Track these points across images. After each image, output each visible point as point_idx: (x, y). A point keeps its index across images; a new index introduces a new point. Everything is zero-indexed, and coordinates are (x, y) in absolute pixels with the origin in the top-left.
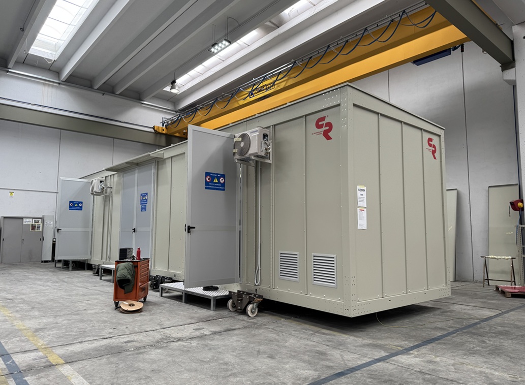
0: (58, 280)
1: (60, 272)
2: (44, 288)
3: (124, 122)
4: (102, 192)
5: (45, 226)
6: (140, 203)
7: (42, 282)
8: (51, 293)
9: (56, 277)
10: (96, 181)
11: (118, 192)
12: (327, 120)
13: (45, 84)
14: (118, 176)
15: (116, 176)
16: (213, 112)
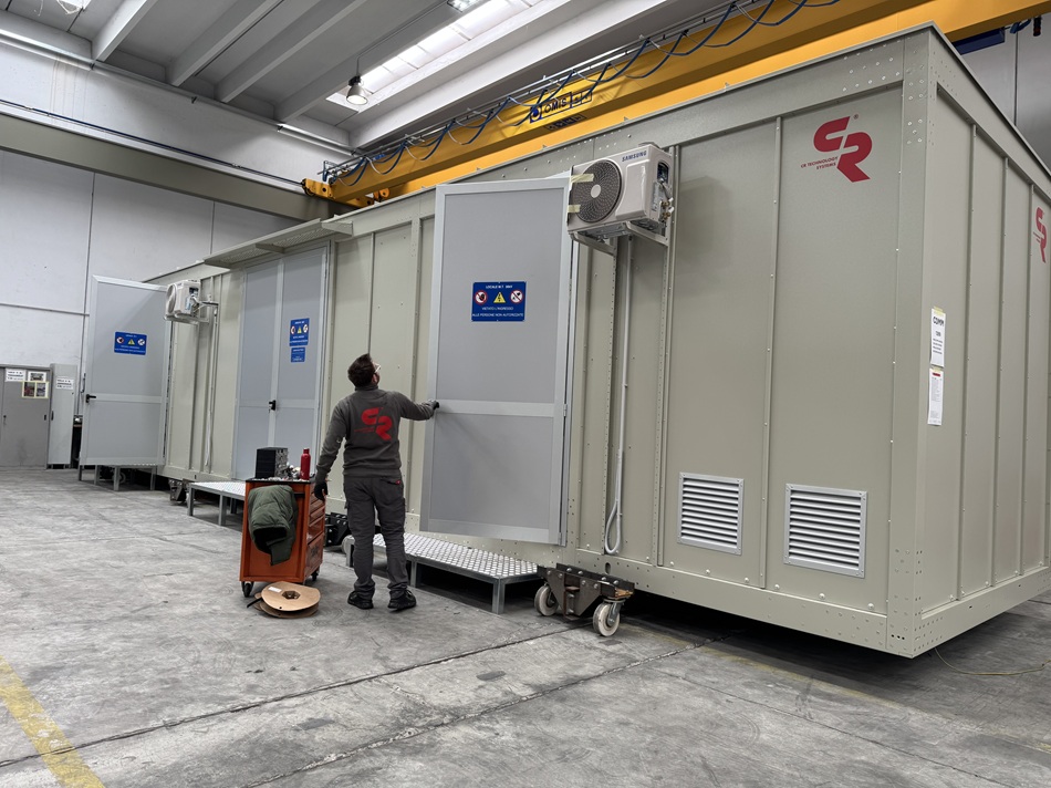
0: (86, 514)
1: (92, 494)
2: (53, 535)
3: (239, 167)
4: (194, 315)
5: (56, 387)
6: (288, 342)
7: (50, 519)
8: (71, 549)
9: (82, 505)
10: (181, 287)
11: (232, 316)
12: (851, 129)
13: (57, 64)
14: (235, 279)
15: (228, 278)
16: (442, 153)
